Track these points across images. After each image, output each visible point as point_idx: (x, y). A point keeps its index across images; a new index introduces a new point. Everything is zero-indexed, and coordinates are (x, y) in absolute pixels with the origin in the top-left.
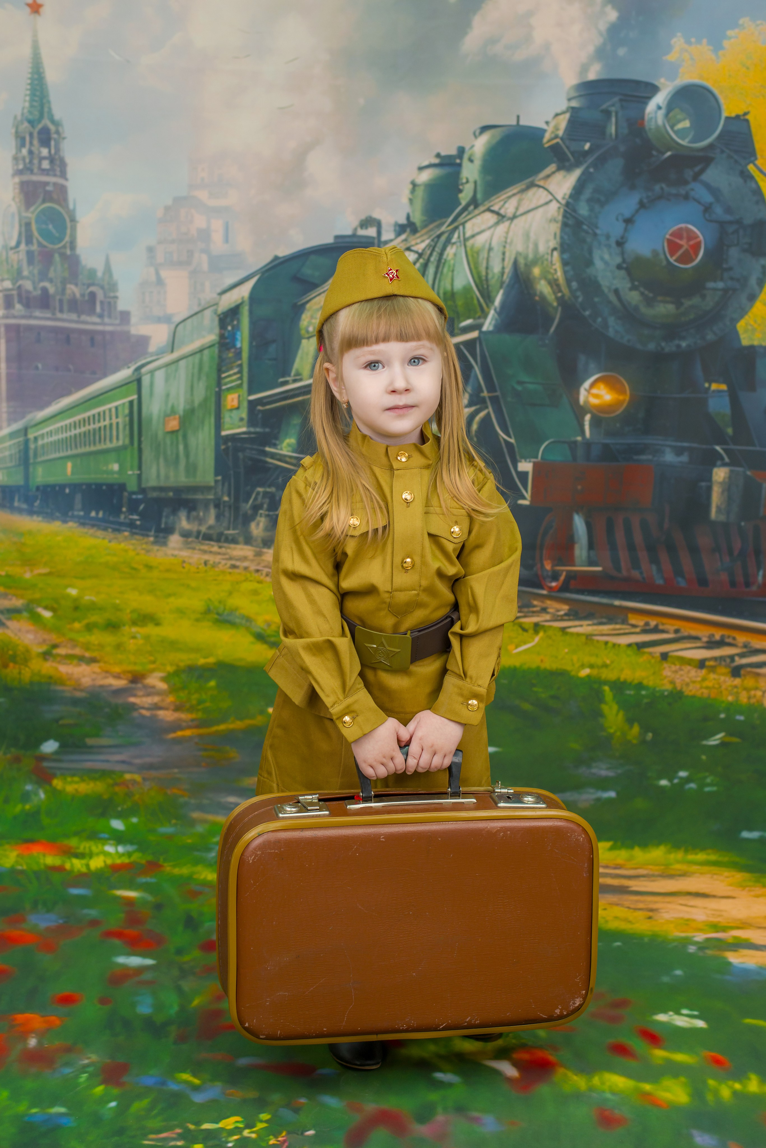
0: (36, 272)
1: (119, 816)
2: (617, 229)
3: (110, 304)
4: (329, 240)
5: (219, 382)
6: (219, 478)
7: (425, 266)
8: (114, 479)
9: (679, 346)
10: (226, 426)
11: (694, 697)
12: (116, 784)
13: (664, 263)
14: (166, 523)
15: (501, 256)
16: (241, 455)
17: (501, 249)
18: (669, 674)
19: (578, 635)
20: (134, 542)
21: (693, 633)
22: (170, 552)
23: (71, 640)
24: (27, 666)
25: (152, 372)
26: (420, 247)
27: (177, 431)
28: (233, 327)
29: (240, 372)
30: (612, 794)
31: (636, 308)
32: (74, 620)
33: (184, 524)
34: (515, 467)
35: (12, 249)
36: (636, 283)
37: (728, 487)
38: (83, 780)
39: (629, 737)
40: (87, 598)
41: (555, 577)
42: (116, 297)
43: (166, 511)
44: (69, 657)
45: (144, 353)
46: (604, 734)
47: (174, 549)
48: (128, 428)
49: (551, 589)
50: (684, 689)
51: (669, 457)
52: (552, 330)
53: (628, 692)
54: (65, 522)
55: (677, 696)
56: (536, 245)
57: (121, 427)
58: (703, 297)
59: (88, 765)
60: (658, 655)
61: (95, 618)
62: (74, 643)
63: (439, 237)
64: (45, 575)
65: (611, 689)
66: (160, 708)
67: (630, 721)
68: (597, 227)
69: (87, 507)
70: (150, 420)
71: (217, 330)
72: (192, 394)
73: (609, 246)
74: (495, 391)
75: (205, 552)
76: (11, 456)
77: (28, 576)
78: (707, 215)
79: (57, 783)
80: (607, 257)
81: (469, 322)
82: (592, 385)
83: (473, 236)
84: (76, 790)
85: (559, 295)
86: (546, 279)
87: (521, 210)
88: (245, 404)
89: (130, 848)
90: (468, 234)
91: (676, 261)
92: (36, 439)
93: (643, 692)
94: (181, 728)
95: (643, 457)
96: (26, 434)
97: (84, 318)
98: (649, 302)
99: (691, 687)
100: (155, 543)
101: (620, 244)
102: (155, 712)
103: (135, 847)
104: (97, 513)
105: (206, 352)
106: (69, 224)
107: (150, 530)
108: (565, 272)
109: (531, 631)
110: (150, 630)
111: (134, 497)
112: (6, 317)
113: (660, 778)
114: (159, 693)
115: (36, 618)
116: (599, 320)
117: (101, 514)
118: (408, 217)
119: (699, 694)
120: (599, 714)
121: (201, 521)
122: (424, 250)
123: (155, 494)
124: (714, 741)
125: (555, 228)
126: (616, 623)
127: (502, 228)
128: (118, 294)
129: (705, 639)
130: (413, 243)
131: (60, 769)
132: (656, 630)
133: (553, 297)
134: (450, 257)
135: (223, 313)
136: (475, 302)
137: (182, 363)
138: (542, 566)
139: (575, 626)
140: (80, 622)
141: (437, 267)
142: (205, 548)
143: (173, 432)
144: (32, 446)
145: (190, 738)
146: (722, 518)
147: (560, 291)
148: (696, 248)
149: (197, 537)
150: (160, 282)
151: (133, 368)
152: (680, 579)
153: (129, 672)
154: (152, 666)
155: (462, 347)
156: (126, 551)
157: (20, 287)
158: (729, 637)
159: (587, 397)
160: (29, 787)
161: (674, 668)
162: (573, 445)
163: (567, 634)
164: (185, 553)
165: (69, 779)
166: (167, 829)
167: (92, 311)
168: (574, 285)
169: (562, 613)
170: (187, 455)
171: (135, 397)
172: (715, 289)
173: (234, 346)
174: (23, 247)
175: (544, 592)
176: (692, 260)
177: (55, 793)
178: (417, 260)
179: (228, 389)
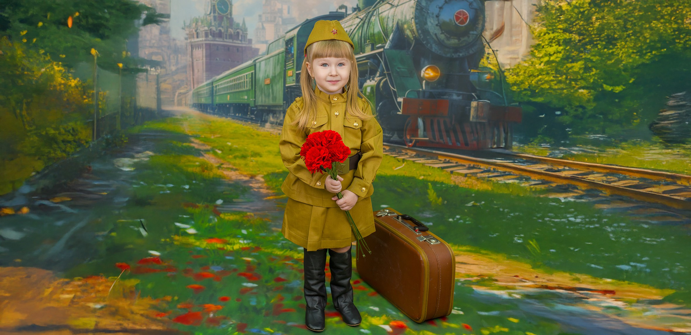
0: (217, 24)
1: (245, 228)
2: (436, 11)
3: (244, 36)
4: (328, 13)
5: (285, 66)
6: (285, 102)
7: (364, 24)
8: (245, 102)
9: (459, 55)
10: (288, 83)
11: (462, 188)
12: (244, 216)
13: (454, 24)
14: (265, 119)
15: (392, 20)
16: (293, 94)
17: (392, 18)
18: (453, 179)
19: (419, 163)
20: (252, 125)
21: (463, 163)
22: (266, 129)
23: (228, 162)
24: (212, 171)
25: (260, 62)
26: (362, 17)
27: (269, 84)
28: (291, 45)
29: (293, 62)
30: (431, 224)
31: (443, 41)
32: (229, 154)
33: (271, 119)
34: (397, 100)
35: (208, 15)
36: (443, 31)
37: (477, 109)
38: (231, 215)
39: (438, 203)
40: (234, 146)
41: (411, 141)
42: (247, 34)
43: (265, 114)
44: (227, 168)
45: (257, 55)
46: (428, 201)
47: (267, 128)
48: (251, 83)
49: (409, 146)
50: (459, 185)
51: (455, 97)
52: (411, 48)
53: (438, 185)
54: (227, 117)
55: (456, 187)
56: (406, 17)
57: (248, 82)
58: (469, 37)
59: (234, 209)
60: (449, 172)
61: (237, 154)
62: (229, 163)
63: (369, 13)
64: (219, 137)
65: (431, 184)
66: (261, 188)
67: (438, 196)
68: (429, 10)
69: (235, 112)
70: (259, 80)
71: (285, 47)
72: (275, 70)
73: (433, 17)
74: (389, 71)
75: (279, 130)
76: (207, 92)
77: (212, 137)
78: (470, 6)
79: (222, 216)
80: (432, 21)
81: (380, 45)
82: (426, 70)
83: (382, 13)
84: (229, 218)
85: (414, 35)
86: (409, 29)
87: (400, 3)
88: (295, 75)
89: (249, 241)
90: (380, 12)
91: (458, 23)
92: (216, 86)
93: (444, 186)
94: (269, 196)
95: (445, 97)
96: (212, 85)
97: (235, 41)
98: (448, 39)
99: (461, 184)
100: (260, 126)
101: (437, 16)
102: (259, 190)
103: (251, 241)
104: (239, 115)
105: (280, 55)
106: (229, 6)
107: (258, 121)
108: (416, 27)
109: (401, 162)
110: (258, 159)
111: (253, 109)
112: (205, 40)
113: (449, 218)
114: (261, 182)
115: (215, 153)
116: (429, 45)
117: (240, 115)
118: (357, 5)
119: (464, 186)
120: (426, 193)
121: (278, 118)
122: (363, 18)
123: (261, 108)
124: (470, 204)
125: (413, 10)
126: (434, 159)
127: (393, 10)
128: (248, 33)
129: (467, 166)
130: (359, 15)
131: (223, 210)
132: (449, 162)
133: (412, 36)
134: (373, 20)
135: (287, 40)
136: (382, 37)
137: (271, 59)
138: (406, 137)
139: (418, 160)
140: (232, 155)
141: (368, 24)
142: (279, 128)
143: (267, 85)
144: (215, 89)
145: (272, 200)
146: (475, 120)
147: (414, 34)
148: (466, 18)
149: (276, 124)
150: (263, 28)
151: (253, 60)
152: (458, 143)
153: (250, 174)
154: (259, 172)
155: (377, 54)
156: (249, 129)
157: (211, 29)
158: (476, 165)
159: (424, 74)
160: (211, 217)
161: (455, 177)
162: (418, 92)
163: (415, 163)
164: (271, 130)
165: (226, 214)
166: (263, 234)
167: (238, 39)
168: (420, 32)
169: (413, 155)
170: (273, 93)
171: (253, 71)
172: (473, 34)
173: (291, 53)
174: (212, 14)
175: (407, 147)
176: (465, 23)
177: (221, 219)
178: (361, 21)
179: (289, 69)
